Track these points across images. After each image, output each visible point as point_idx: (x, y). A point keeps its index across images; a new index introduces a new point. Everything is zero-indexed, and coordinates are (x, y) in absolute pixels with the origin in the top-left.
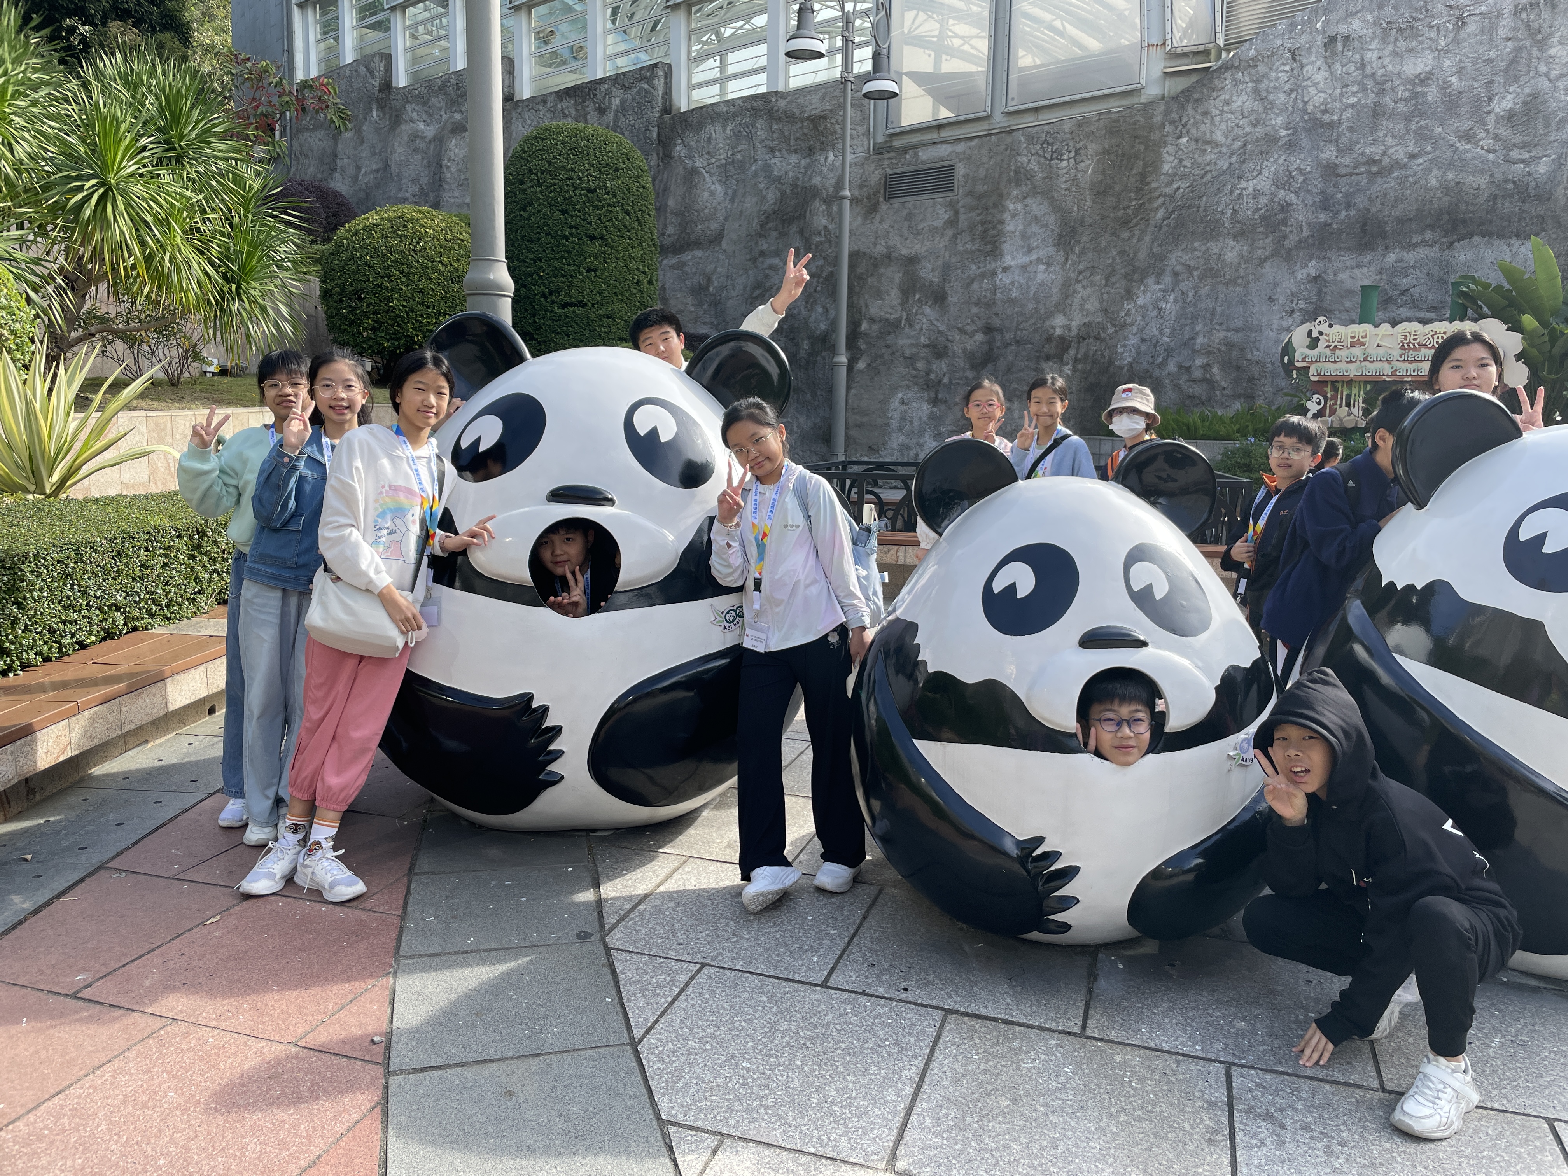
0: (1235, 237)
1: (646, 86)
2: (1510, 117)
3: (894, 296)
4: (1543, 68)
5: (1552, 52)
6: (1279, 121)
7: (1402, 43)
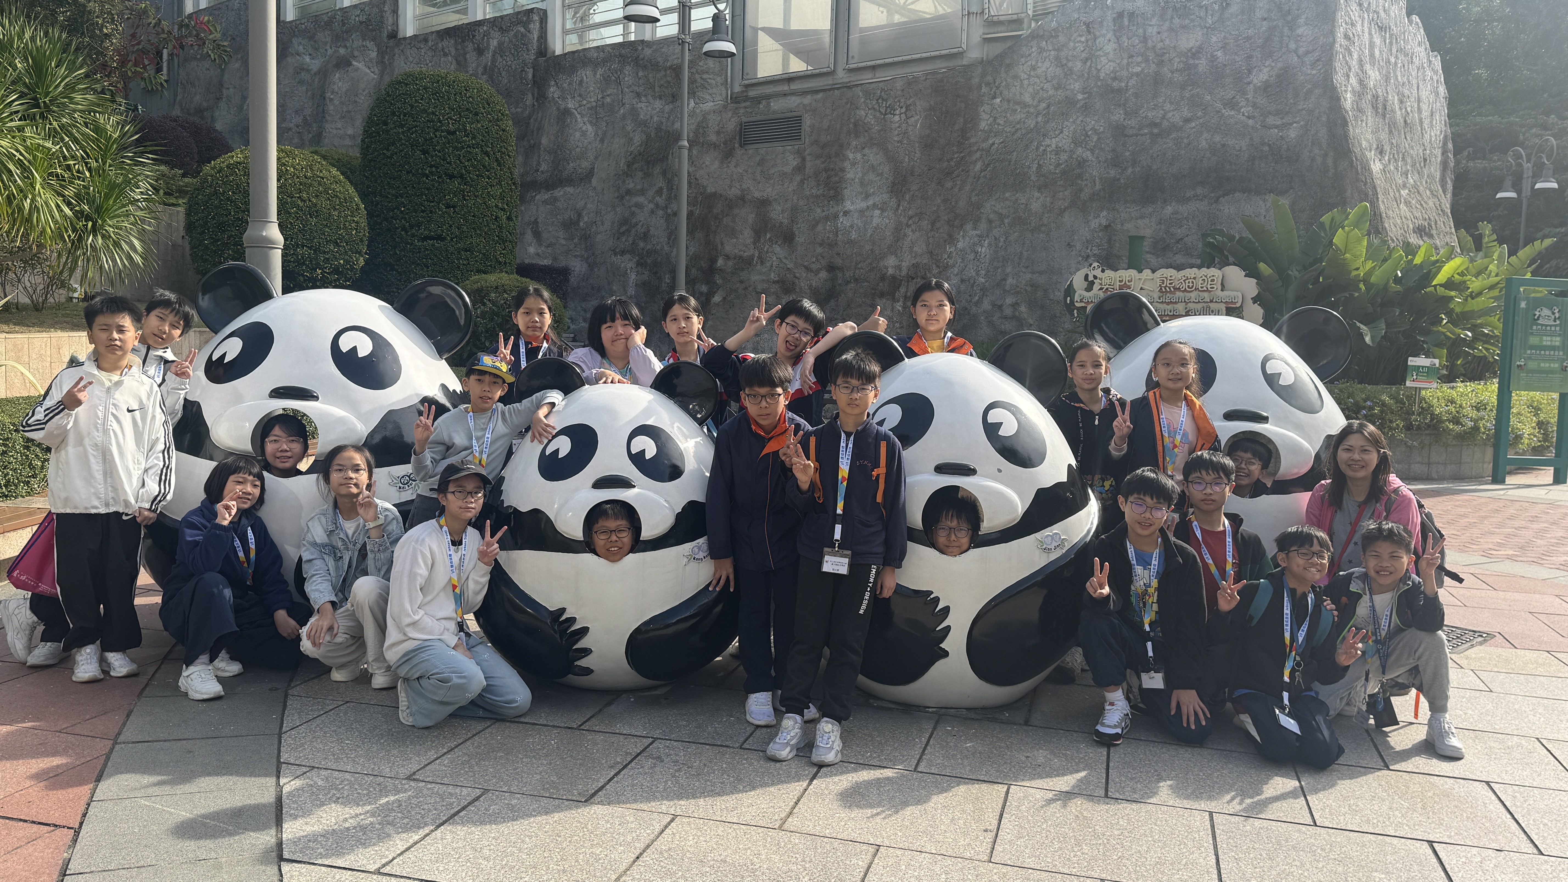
0: (1039, 189)
1: (522, 30)
2: (1266, 87)
3: (747, 235)
4: (1293, 46)
5: (1300, 31)
6: (1077, 86)
7: (1176, 21)
